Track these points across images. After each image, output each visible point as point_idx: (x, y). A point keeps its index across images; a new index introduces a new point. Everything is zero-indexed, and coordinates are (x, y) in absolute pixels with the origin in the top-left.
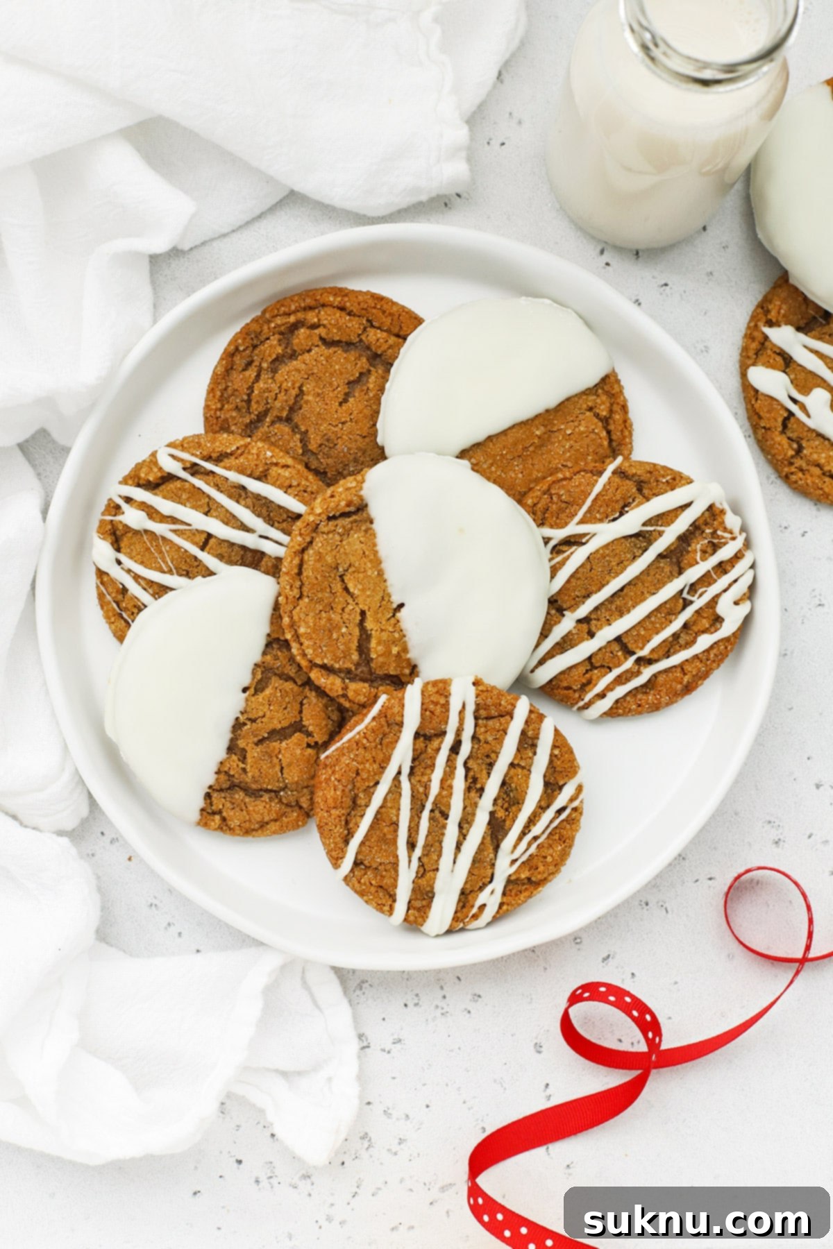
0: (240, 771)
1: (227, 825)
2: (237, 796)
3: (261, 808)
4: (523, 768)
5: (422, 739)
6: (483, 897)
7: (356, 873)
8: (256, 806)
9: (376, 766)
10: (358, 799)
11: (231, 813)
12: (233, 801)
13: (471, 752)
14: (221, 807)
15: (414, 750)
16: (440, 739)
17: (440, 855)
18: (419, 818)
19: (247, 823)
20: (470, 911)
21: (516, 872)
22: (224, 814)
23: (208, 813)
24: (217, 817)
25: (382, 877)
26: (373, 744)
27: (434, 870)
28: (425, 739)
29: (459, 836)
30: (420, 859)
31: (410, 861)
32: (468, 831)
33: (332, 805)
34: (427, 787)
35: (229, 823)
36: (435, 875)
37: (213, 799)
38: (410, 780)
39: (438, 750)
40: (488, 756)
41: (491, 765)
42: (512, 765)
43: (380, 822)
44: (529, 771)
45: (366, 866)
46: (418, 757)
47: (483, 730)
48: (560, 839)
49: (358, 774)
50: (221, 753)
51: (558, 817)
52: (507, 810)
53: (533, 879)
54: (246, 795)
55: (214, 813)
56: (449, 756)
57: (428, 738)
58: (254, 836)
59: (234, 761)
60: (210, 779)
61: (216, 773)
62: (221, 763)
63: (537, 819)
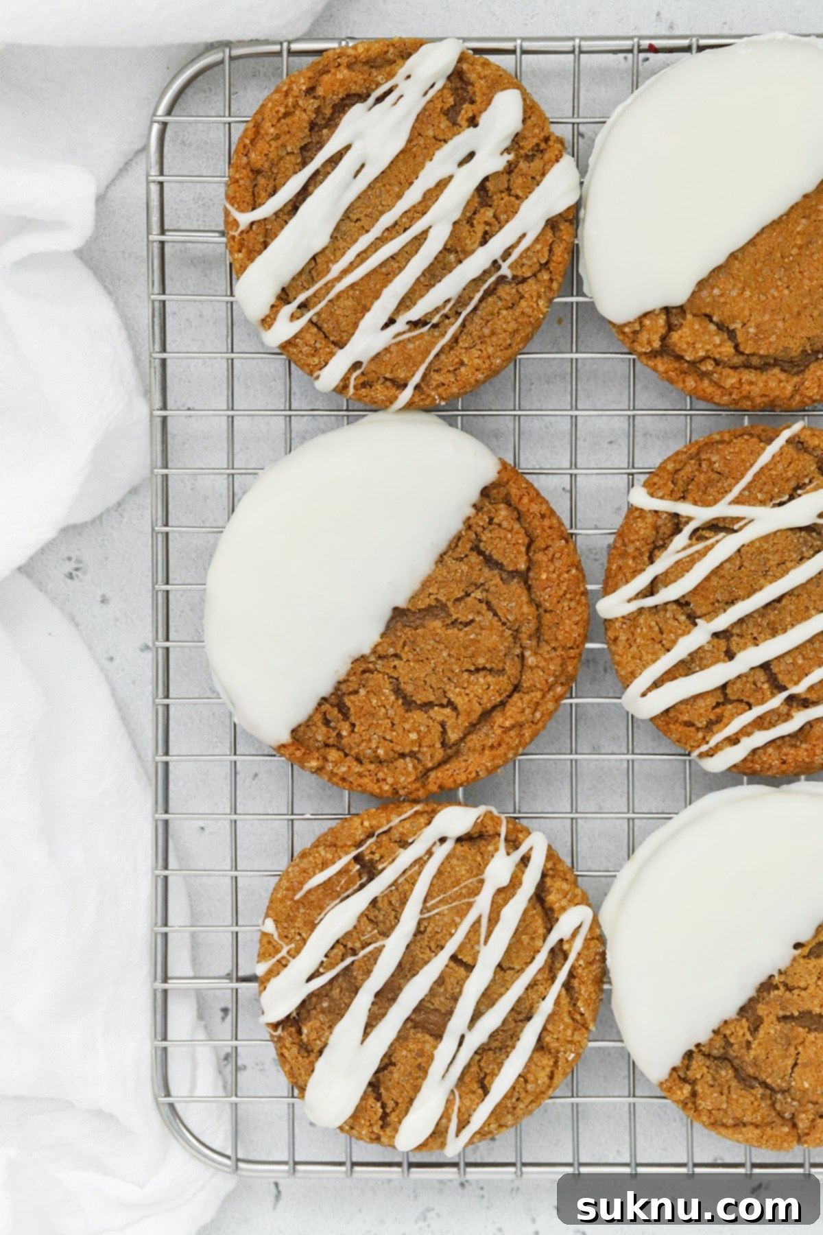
0: (744, 1045)
1: (694, 1103)
2: (723, 1073)
3: (746, 1103)
8: (742, 1096)
11: (708, 1091)
12: (717, 1076)
14: (698, 1076)
19: (722, 1113)
22: (699, 1088)
23: (679, 1077)
24: (687, 1089)
35: (699, 1102)
37: (694, 1062)
50: (729, 1009)
54: (735, 1077)
55: (685, 1080)
58: (719, 1133)
59: (742, 1027)
60: (703, 1036)
61: (714, 1032)
62: (726, 1022)
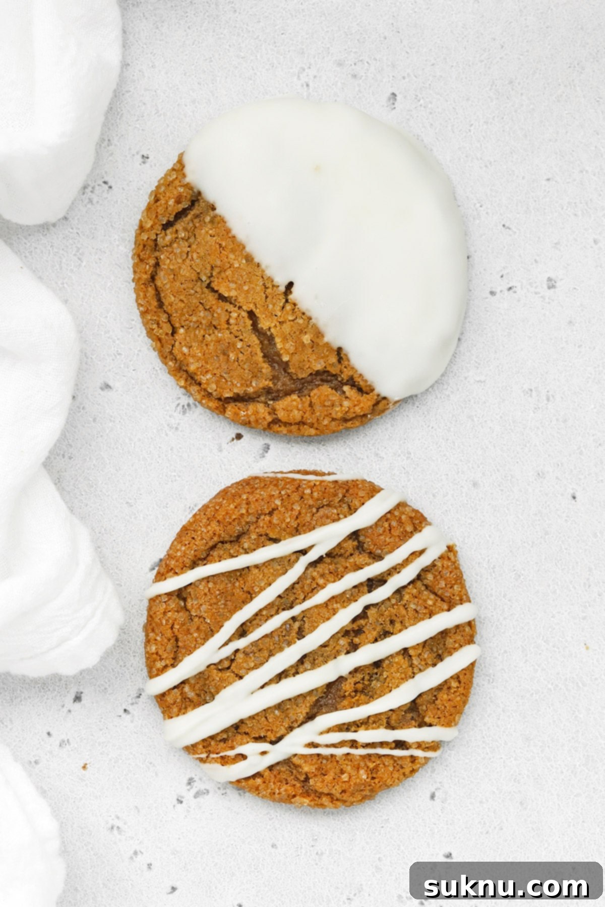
4: (411, 665)
5: (356, 543)
6: (251, 748)
7: (170, 602)
9: (294, 524)
10: (247, 537)
13: (383, 602)
15: (339, 545)
16: (371, 561)
17: (256, 667)
18: (277, 613)
20: (225, 749)
21: (303, 756)
25: (188, 632)
26: (311, 502)
27: (237, 675)
28: (358, 548)
29: (292, 667)
30: (237, 651)
31: (226, 644)
32: (306, 670)
33: (220, 518)
34: (313, 591)
36: (234, 681)
38: (307, 569)
39: (358, 567)
40: (392, 622)
41: (386, 634)
42: (405, 651)
43: (240, 579)
44: (413, 675)
45: (185, 606)
46: (334, 557)
47: (415, 591)
48: (372, 771)
49: (271, 514)
51: (391, 749)
52: (356, 691)
53: (311, 782)
56: (361, 584)
57: (360, 547)
63: (374, 725)
